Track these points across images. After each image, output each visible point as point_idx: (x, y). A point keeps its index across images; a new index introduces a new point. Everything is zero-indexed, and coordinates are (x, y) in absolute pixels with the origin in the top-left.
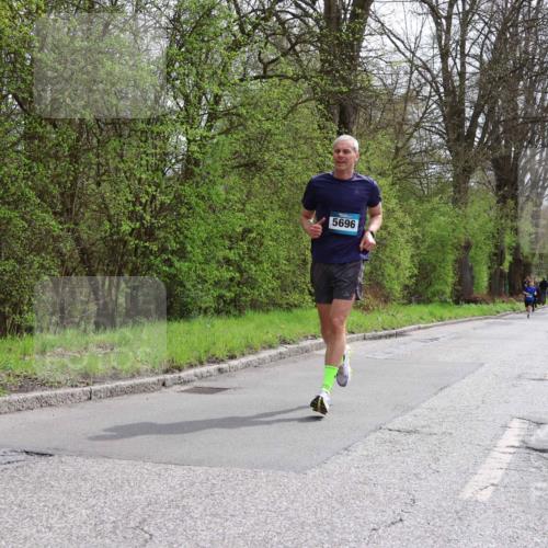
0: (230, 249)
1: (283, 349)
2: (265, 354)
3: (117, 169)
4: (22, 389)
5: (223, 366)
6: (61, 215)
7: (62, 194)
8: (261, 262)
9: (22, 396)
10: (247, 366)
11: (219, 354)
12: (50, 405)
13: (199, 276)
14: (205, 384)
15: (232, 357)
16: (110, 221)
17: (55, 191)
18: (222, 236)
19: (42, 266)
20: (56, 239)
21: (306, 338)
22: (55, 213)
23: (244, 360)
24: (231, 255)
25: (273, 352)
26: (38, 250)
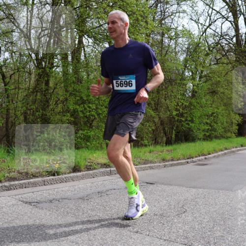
0: (208, 119)
1: (226, 151)
2: (220, 153)
3: (171, 96)
4: (145, 164)
5: (207, 157)
6: (155, 110)
7: (155, 104)
8: (217, 123)
9: (145, 166)
10: (214, 157)
11: (205, 153)
12: (153, 169)
13: (198, 128)
14: (201, 163)
15: (209, 154)
16: (169, 111)
17: (153, 103)
18: (205, 115)
19: (149, 126)
20: (154, 118)
21: (233, 148)
22: (153, 110)
23: (213, 155)
24: (208, 121)
25: (223, 152)
26: (148, 121)
